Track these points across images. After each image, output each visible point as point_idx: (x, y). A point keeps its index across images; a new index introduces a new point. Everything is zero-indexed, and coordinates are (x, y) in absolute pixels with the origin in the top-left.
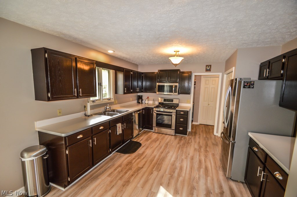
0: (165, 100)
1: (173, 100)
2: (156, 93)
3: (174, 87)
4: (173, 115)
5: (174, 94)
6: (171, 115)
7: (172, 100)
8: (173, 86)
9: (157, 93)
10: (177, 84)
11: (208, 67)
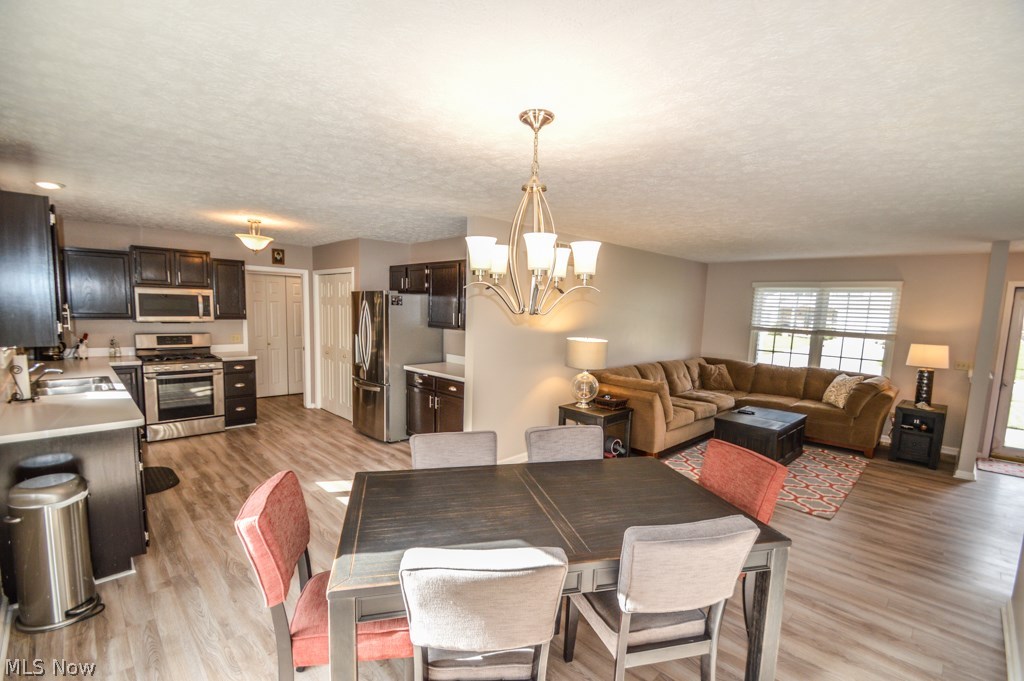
0: (161, 340)
1: (191, 337)
2: (133, 317)
3: (200, 300)
4: (215, 378)
5: (201, 320)
6: (210, 379)
7: (189, 339)
8: (197, 297)
9: (139, 318)
10: (209, 293)
11: (278, 254)
